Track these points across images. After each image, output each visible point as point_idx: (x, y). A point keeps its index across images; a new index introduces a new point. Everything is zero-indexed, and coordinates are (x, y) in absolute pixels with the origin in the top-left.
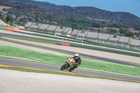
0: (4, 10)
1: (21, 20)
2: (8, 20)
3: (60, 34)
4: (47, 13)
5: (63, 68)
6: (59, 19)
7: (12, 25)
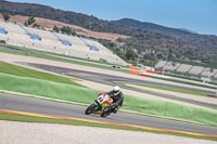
0: (119, 40)
1: (146, 57)
2: (129, 57)
3: (209, 80)
4: (185, 46)
5: (90, 111)
6: (204, 57)
7: (135, 65)
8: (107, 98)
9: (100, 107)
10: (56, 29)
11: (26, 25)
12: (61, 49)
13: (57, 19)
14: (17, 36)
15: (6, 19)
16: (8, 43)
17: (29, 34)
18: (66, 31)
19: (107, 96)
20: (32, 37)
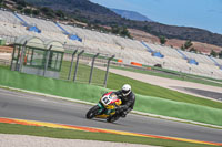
8: (113, 98)
9: (105, 110)
10: (213, 54)
11: (182, 49)
13: (214, 43)
14: (173, 60)
15: (163, 42)
16: (164, 67)
19: (114, 97)
20: (189, 61)
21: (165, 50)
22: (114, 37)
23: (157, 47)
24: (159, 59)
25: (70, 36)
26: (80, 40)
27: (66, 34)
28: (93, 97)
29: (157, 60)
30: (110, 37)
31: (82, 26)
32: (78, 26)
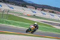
9: (31, 30)
10: (50, 12)
11: (41, 11)
12: (51, 17)
15: (36, 9)
16: (36, 16)
17: (42, 13)
18: (53, 12)
19: (33, 26)
20: (43, 14)
21: (36, 11)
22: (22, 7)
23: (34, 10)
24: (35, 13)
25: (10, 7)
26: (13, 8)
27: (9, 7)
28: (3, 22)
29: (34, 14)
30: (21, 8)
31: (13, 5)
32: (12, 5)
